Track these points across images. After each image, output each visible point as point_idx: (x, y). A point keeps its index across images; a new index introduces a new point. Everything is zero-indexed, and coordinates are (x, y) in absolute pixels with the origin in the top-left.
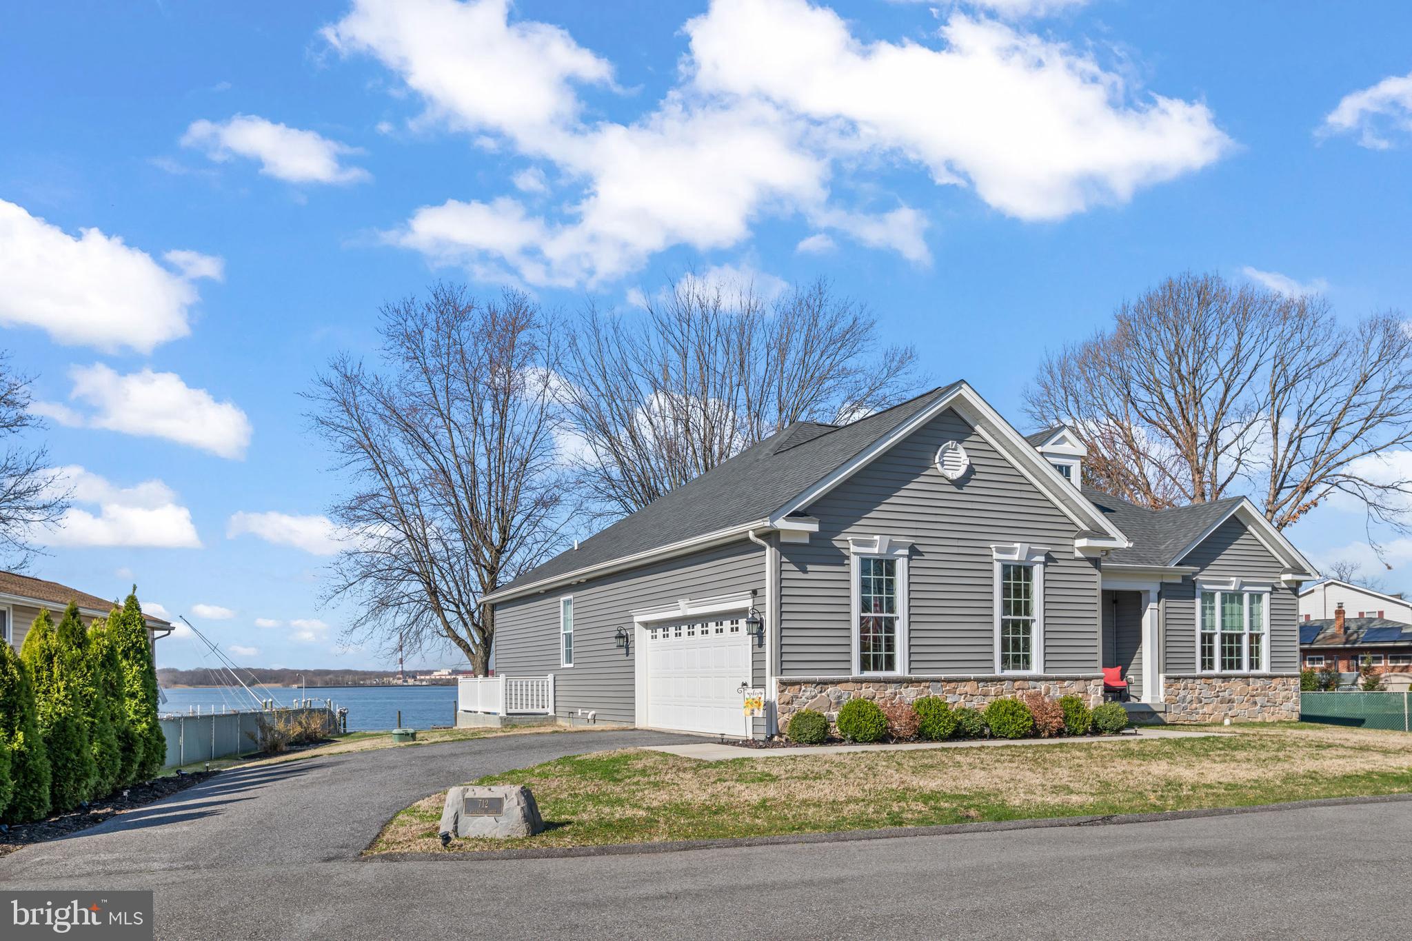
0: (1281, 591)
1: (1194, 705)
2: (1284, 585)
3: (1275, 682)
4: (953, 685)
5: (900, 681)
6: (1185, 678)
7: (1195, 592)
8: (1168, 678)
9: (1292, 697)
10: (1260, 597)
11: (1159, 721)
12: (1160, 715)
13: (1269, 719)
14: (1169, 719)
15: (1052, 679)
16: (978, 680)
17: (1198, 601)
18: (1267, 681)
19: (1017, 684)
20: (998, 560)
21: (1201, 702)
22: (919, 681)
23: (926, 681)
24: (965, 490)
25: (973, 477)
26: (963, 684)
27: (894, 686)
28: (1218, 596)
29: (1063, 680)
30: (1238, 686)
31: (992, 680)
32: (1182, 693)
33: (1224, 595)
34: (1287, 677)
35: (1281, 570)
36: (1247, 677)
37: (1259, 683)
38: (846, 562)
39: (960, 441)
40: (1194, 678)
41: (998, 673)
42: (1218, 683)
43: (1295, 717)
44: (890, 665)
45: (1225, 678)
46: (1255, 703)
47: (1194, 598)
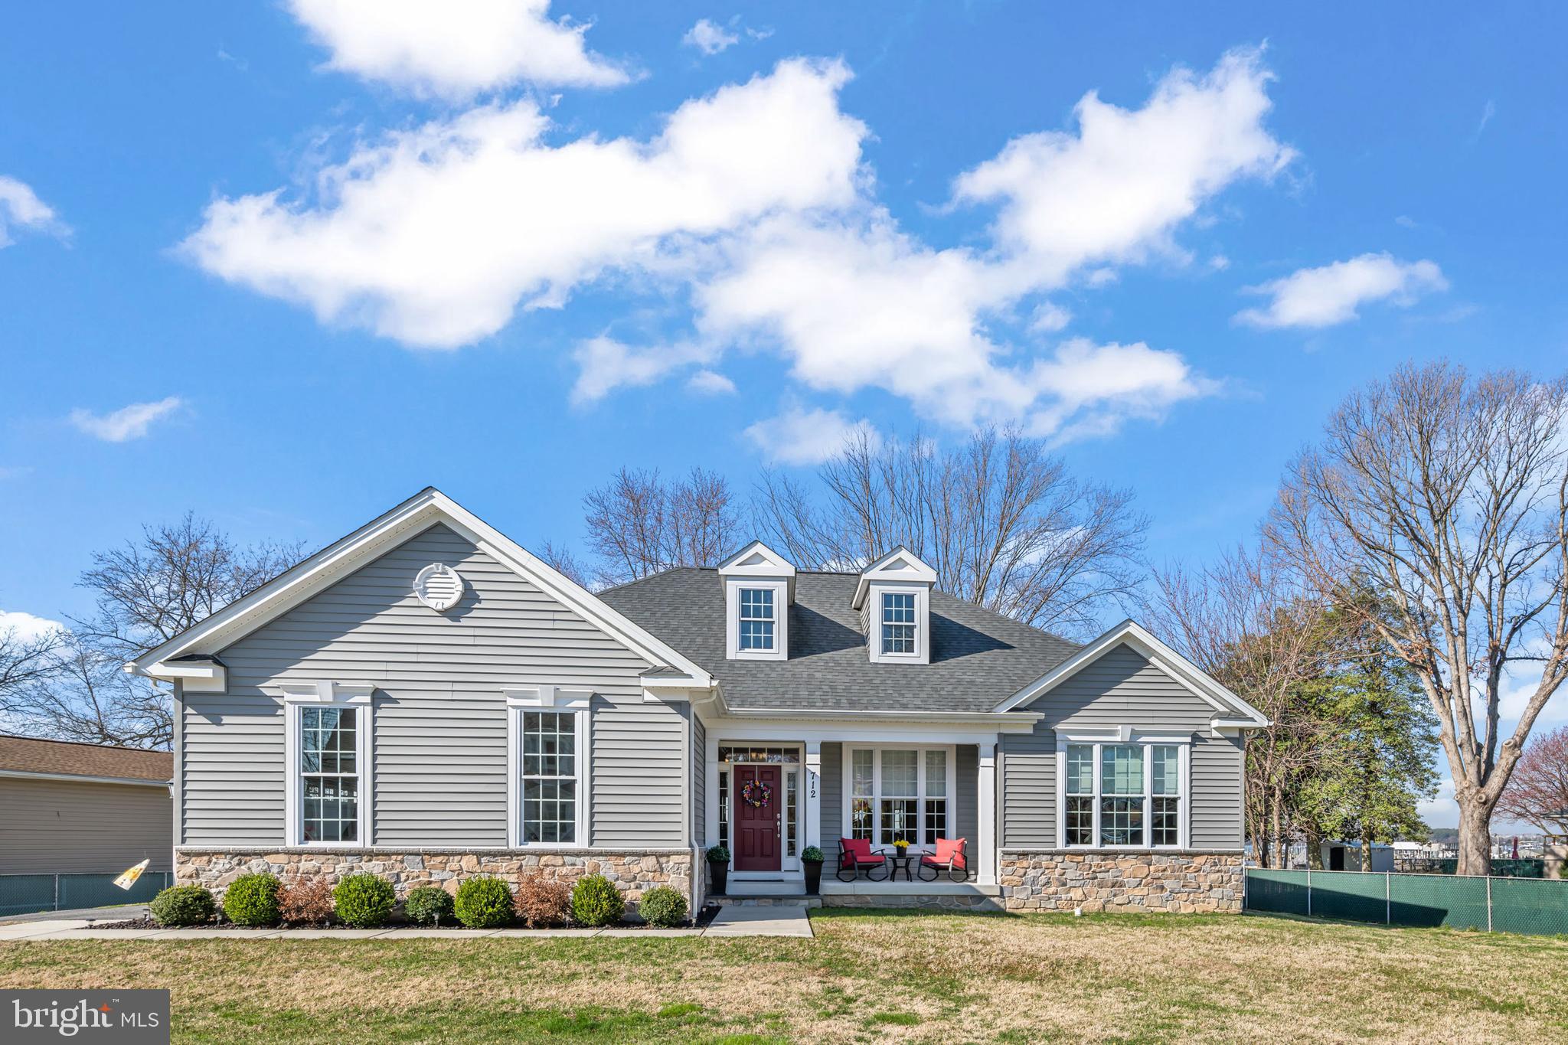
0: (1211, 742)
1: (1051, 890)
2: (1215, 734)
3: (1198, 861)
4: (440, 859)
5: (359, 854)
6: (1037, 854)
7: (1055, 744)
8: (1005, 853)
9: (1230, 880)
10: (1173, 750)
11: (989, 908)
12: (995, 900)
13: (1185, 908)
14: (1009, 905)
15: (600, 854)
16: (479, 855)
17: (1061, 757)
18: (1183, 861)
19: (544, 859)
20: (514, 707)
21: (1064, 884)
22: (388, 854)
23: (397, 854)
24: (464, 622)
25: (477, 605)
26: (457, 858)
27: (350, 858)
28: (1097, 750)
29: (623, 855)
30: (1128, 865)
31: (503, 854)
32: (1031, 873)
33: (1107, 748)
34: (1221, 854)
35: (1211, 715)
36: (1147, 854)
37: (1166, 862)
38: (280, 712)
39: (452, 563)
40: (1052, 854)
41: (514, 844)
42: (1097, 860)
43: (1237, 906)
44: (350, 832)
45: (1106, 855)
46: (1162, 888)
47: (1054, 751)
